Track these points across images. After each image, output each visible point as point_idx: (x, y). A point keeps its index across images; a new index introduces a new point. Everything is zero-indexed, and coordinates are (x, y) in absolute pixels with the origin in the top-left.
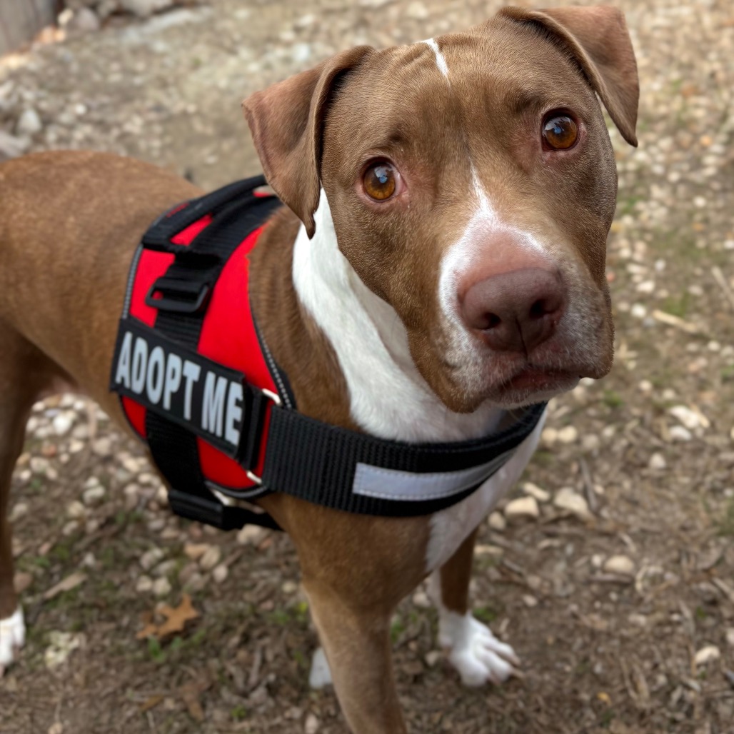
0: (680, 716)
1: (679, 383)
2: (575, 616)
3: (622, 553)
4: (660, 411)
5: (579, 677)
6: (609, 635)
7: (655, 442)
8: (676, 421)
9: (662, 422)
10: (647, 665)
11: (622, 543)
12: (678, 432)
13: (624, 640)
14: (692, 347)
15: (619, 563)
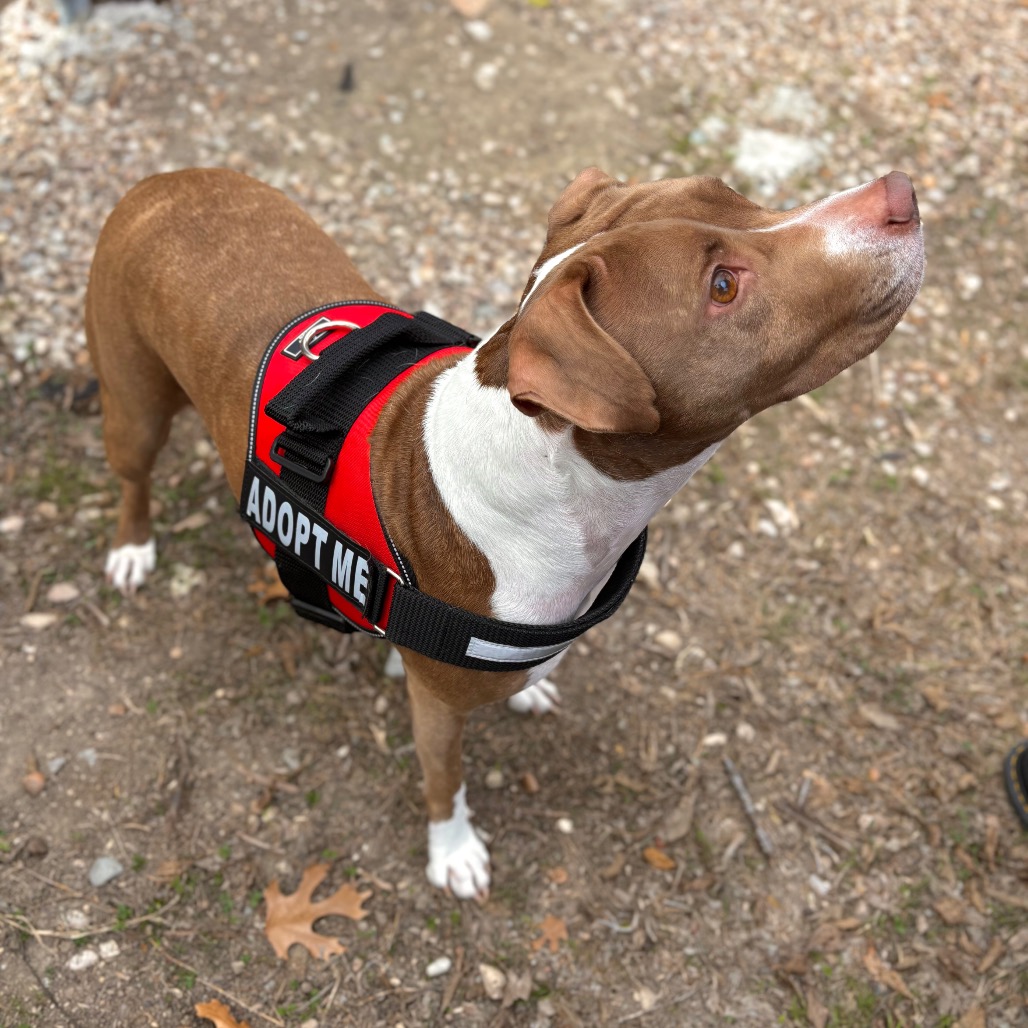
0: (675, 782)
1: (786, 474)
2: (616, 675)
3: (675, 629)
4: (757, 498)
5: (604, 726)
6: (640, 699)
7: (741, 529)
8: (768, 515)
9: (755, 510)
10: (663, 733)
11: (678, 618)
12: (767, 527)
13: (651, 707)
14: (815, 438)
15: (669, 639)
